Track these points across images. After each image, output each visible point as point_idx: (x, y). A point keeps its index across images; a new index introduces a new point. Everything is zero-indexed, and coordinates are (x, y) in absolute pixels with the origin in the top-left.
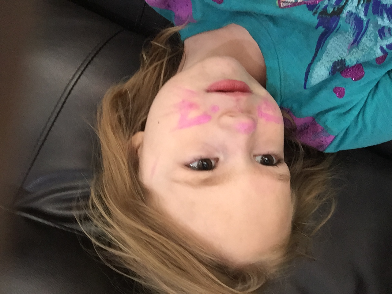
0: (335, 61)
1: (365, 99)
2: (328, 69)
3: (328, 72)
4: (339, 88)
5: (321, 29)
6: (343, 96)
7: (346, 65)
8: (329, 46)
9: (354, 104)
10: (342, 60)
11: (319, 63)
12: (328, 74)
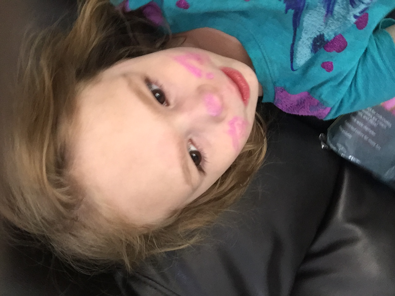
0: (315, 38)
1: (355, 69)
2: (310, 47)
3: (310, 50)
4: (326, 63)
5: (291, 12)
6: (332, 69)
7: (325, 40)
8: (305, 24)
9: (345, 75)
10: (320, 35)
11: (300, 43)
12: (311, 52)
